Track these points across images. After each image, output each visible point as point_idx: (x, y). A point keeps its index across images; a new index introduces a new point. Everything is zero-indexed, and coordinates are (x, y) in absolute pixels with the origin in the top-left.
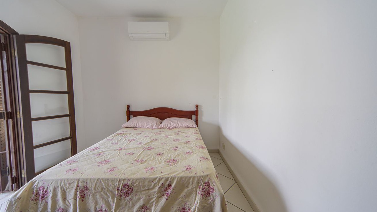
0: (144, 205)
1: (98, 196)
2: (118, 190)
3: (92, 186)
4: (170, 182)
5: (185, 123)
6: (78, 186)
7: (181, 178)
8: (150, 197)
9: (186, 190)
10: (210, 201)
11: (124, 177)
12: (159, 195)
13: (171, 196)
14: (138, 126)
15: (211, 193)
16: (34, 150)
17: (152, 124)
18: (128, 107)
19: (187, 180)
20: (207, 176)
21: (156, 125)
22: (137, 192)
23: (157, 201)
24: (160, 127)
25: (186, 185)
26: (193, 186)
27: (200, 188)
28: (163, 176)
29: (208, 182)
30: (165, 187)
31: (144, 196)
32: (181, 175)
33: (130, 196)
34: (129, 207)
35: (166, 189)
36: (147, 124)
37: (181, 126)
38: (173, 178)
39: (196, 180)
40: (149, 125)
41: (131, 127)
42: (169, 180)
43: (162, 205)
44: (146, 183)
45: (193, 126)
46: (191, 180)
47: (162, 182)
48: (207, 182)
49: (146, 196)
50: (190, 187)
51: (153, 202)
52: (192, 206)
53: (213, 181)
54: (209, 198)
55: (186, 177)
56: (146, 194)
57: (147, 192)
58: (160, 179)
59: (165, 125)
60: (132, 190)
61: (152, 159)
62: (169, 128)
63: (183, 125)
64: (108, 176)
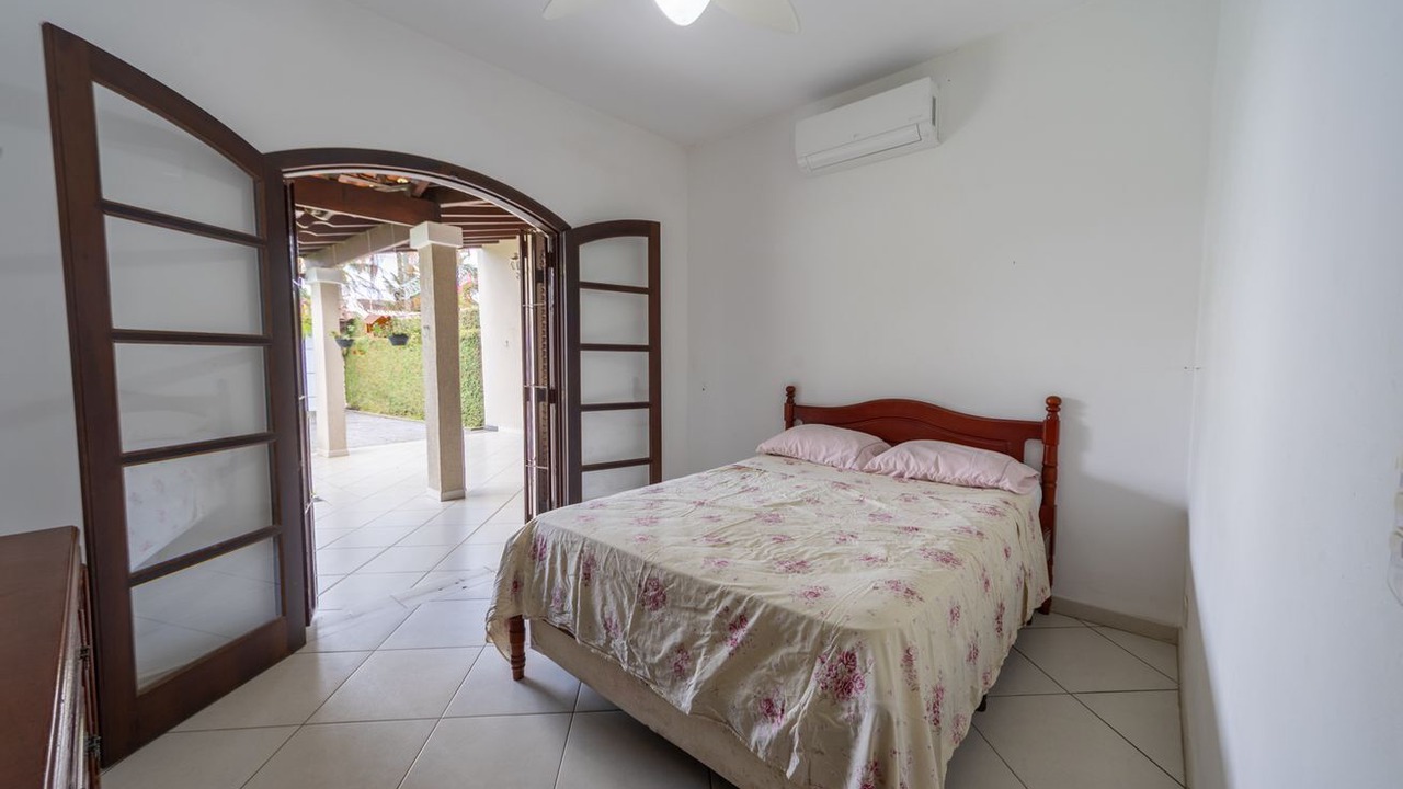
0: (682, 644)
1: (608, 587)
2: (640, 586)
3: (601, 558)
4: (745, 609)
5: (967, 466)
6: (582, 551)
7: (776, 610)
8: (697, 632)
9: (783, 651)
10: (846, 715)
11: (656, 560)
12: (716, 633)
13: (742, 648)
14: (800, 454)
15: (853, 691)
16: (583, 474)
17: (845, 453)
18: (791, 391)
19: (789, 621)
20: (856, 634)
21: (856, 460)
22: (673, 606)
23: (710, 651)
24: (866, 467)
25: (786, 636)
26: (803, 647)
27: (823, 662)
28: (733, 589)
29: (853, 655)
30: (732, 620)
31: (685, 624)
32: (778, 602)
33: (659, 612)
34: (654, 636)
35: (734, 627)
36: (827, 450)
37: (949, 474)
38: (756, 603)
39: (816, 631)
40: (833, 454)
41: (780, 455)
42: (744, 604)
43: (720, 663)
44: (693, 592)
45: (1000, 485)
46: (801, 628)
47: (726, 602)
48: (848, 654)
49: (689, 625)
50: (796, 648)
51: (701, 647)
52: (792, 704)
53: (870, 657)
54: (845, 705)
55: (789, 614)
56: (690, 619)
57: (693, 615)
58: (723, 595)
59: (887, 463)
60: (665, 597)
61: (749, 543)
62: (901, 476)
63: (957, 475)
64: (630, 548)
